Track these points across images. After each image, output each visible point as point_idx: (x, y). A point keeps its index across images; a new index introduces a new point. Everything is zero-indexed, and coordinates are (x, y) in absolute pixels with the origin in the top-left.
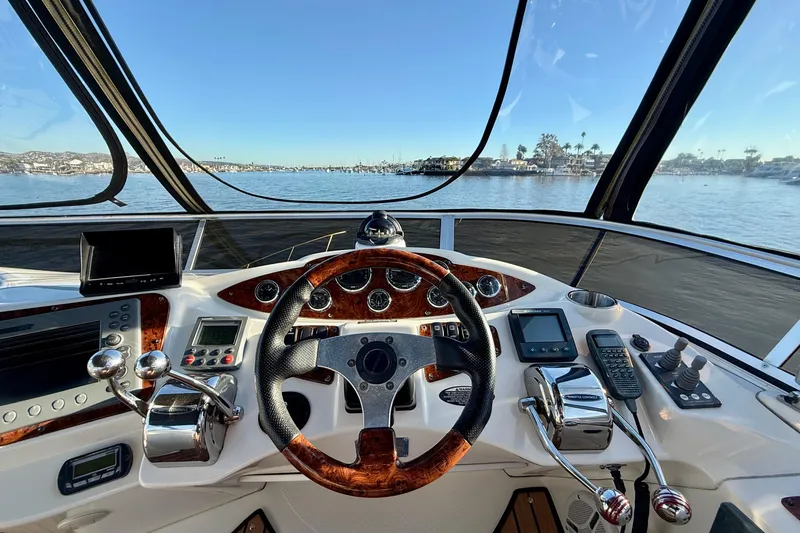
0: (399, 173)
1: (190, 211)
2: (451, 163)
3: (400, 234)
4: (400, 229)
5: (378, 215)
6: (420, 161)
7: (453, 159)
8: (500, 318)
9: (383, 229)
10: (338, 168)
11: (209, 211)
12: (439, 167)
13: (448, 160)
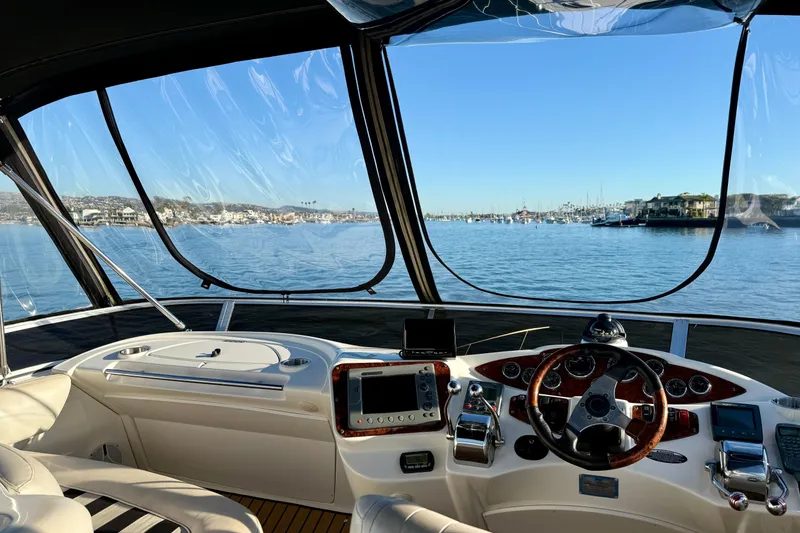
0: (599, 224)
1: (423, 300)
2: (699, 206)
3: (623, 335)
4: (623, 331)
5: (603, 318)
6: (637, 202)
7: (702, 199)
8: (702, 409)
9: (608, 330)
10: (487, 216)
11: (439, 301)
12: (675, 212)
13: (693, 200)
